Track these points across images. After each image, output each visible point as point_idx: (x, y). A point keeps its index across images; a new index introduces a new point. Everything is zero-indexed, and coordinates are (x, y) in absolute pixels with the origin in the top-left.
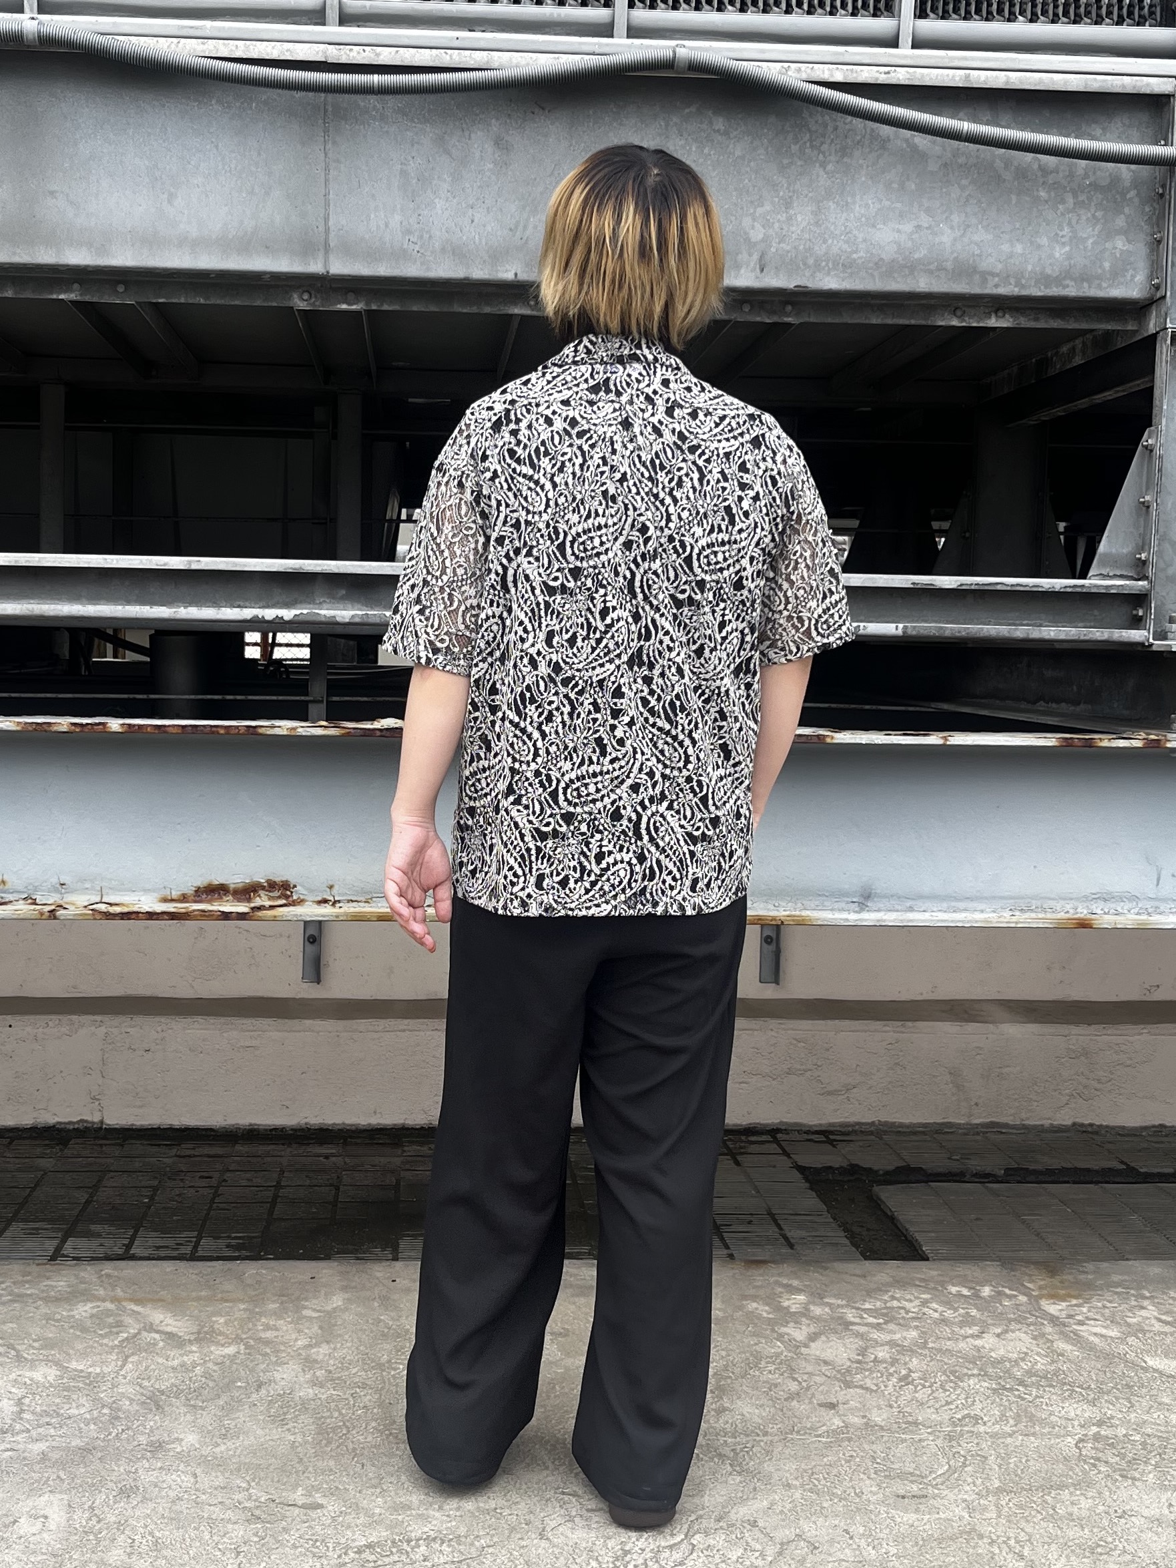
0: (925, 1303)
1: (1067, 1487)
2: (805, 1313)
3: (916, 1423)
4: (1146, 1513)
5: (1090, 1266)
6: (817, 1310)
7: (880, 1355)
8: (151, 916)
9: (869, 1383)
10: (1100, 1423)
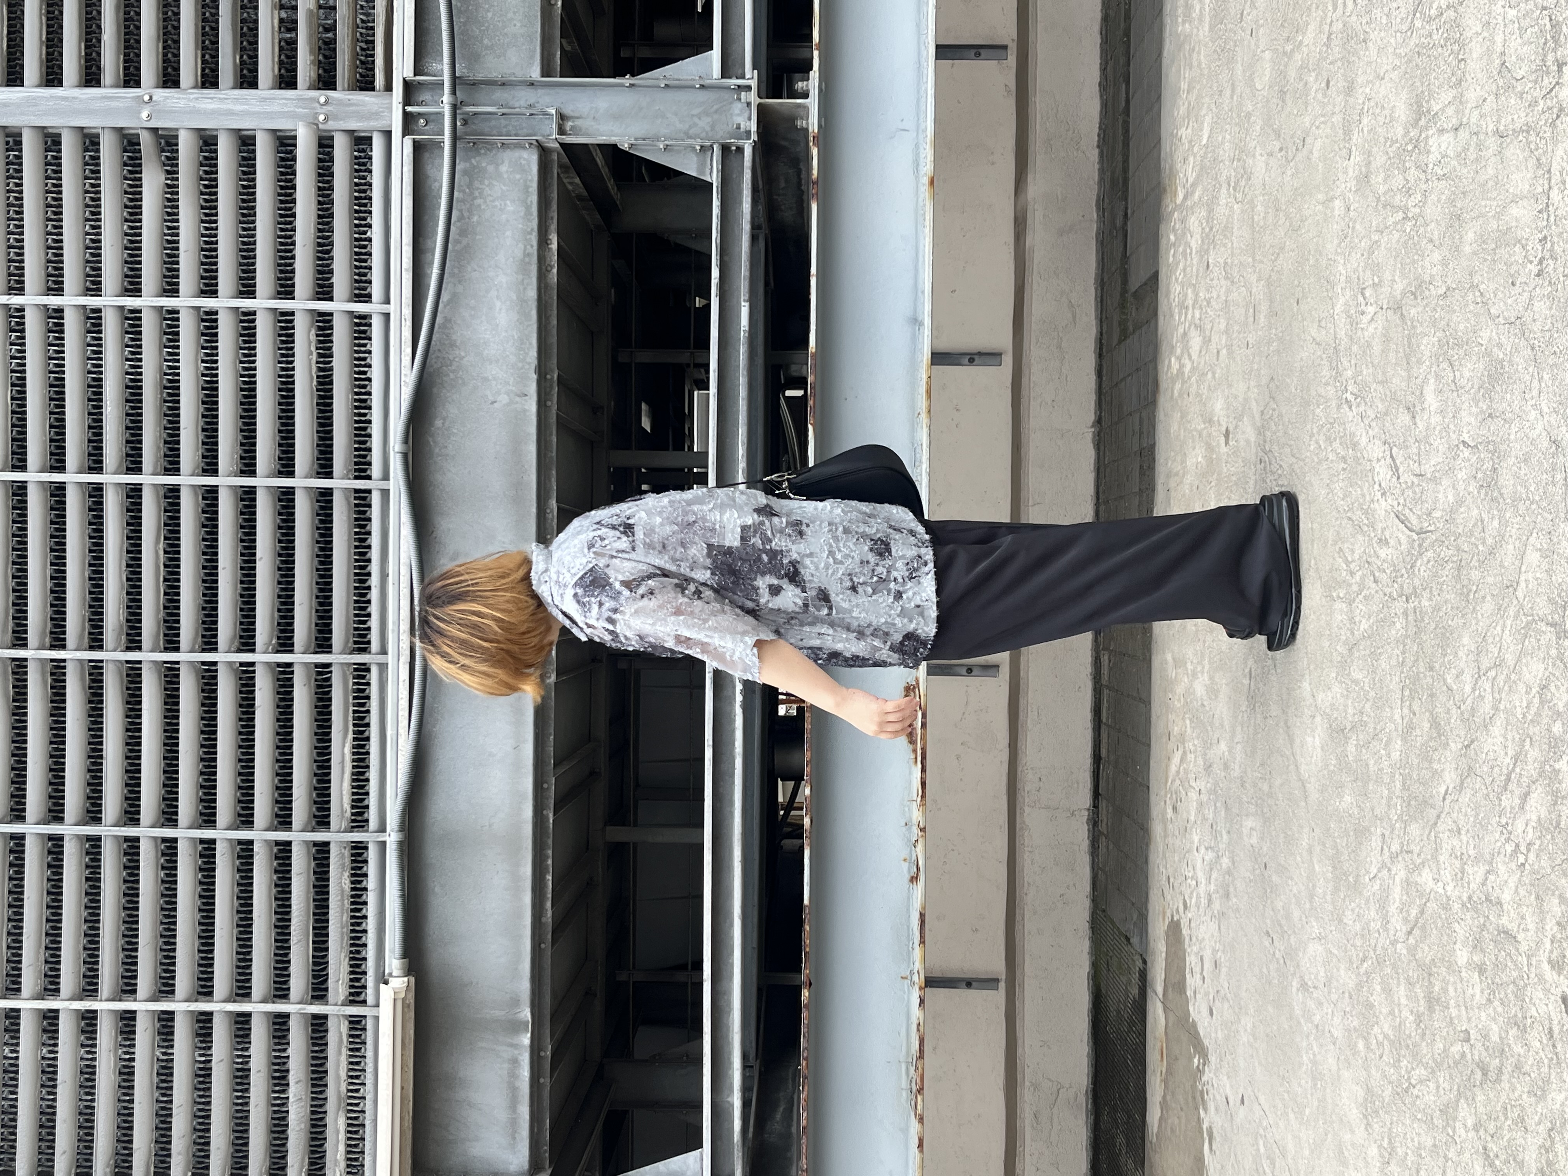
0: (1177, 279)
1: (1253, 218)
2: (1179, 359)
3: (1226, 301)
4: (1264, 171)
5: (1162, 164)
6: (1179, 351)
7: (1197, 315)
8: (923, 770)
9: (1209, 327)
10: (1229, 185)
